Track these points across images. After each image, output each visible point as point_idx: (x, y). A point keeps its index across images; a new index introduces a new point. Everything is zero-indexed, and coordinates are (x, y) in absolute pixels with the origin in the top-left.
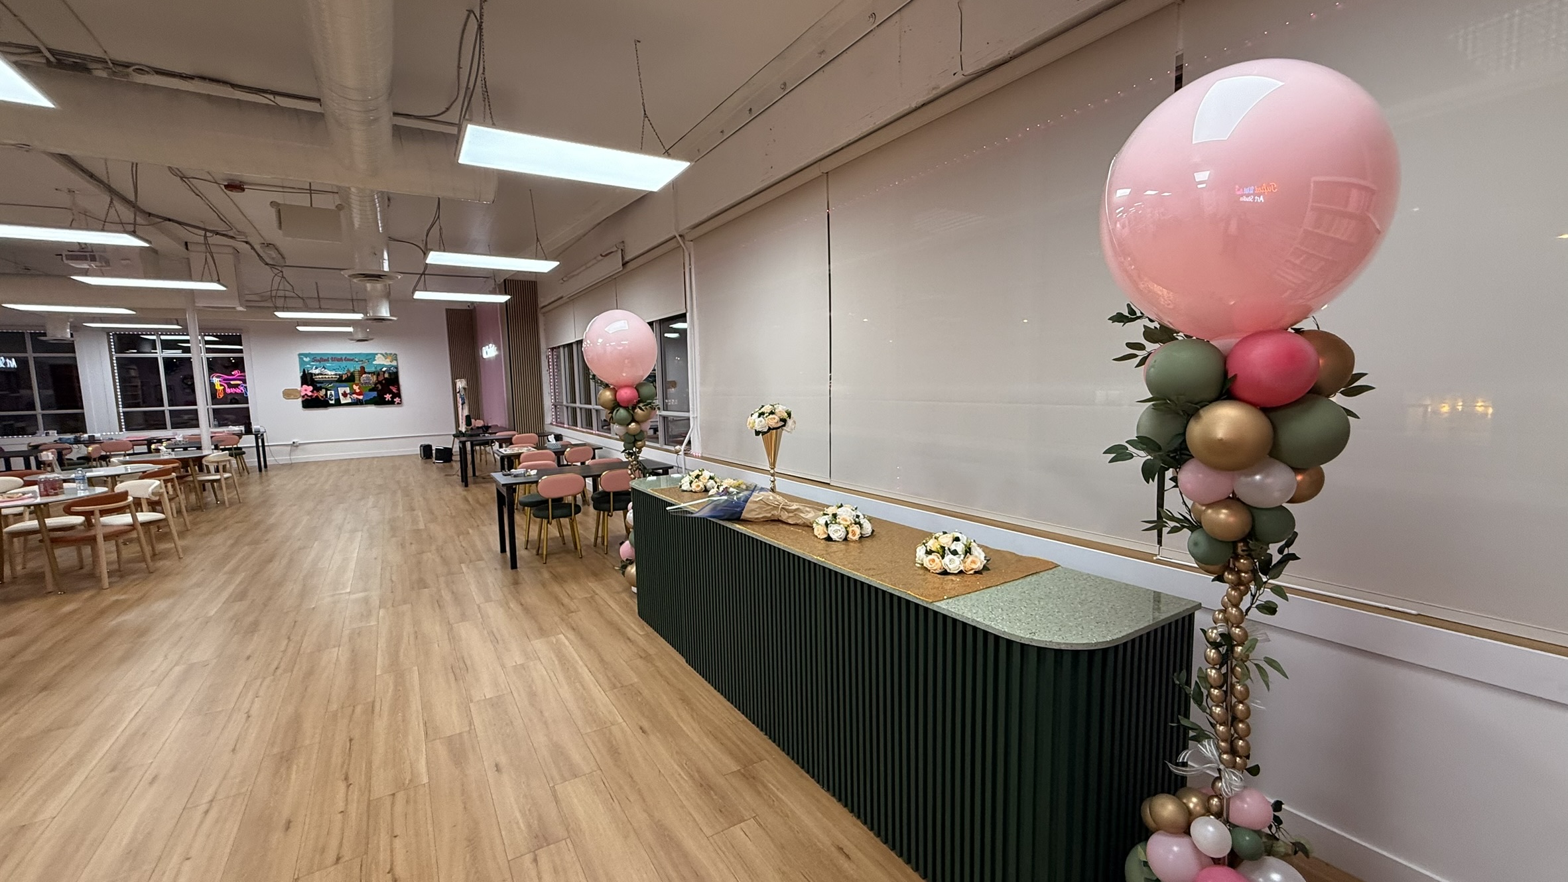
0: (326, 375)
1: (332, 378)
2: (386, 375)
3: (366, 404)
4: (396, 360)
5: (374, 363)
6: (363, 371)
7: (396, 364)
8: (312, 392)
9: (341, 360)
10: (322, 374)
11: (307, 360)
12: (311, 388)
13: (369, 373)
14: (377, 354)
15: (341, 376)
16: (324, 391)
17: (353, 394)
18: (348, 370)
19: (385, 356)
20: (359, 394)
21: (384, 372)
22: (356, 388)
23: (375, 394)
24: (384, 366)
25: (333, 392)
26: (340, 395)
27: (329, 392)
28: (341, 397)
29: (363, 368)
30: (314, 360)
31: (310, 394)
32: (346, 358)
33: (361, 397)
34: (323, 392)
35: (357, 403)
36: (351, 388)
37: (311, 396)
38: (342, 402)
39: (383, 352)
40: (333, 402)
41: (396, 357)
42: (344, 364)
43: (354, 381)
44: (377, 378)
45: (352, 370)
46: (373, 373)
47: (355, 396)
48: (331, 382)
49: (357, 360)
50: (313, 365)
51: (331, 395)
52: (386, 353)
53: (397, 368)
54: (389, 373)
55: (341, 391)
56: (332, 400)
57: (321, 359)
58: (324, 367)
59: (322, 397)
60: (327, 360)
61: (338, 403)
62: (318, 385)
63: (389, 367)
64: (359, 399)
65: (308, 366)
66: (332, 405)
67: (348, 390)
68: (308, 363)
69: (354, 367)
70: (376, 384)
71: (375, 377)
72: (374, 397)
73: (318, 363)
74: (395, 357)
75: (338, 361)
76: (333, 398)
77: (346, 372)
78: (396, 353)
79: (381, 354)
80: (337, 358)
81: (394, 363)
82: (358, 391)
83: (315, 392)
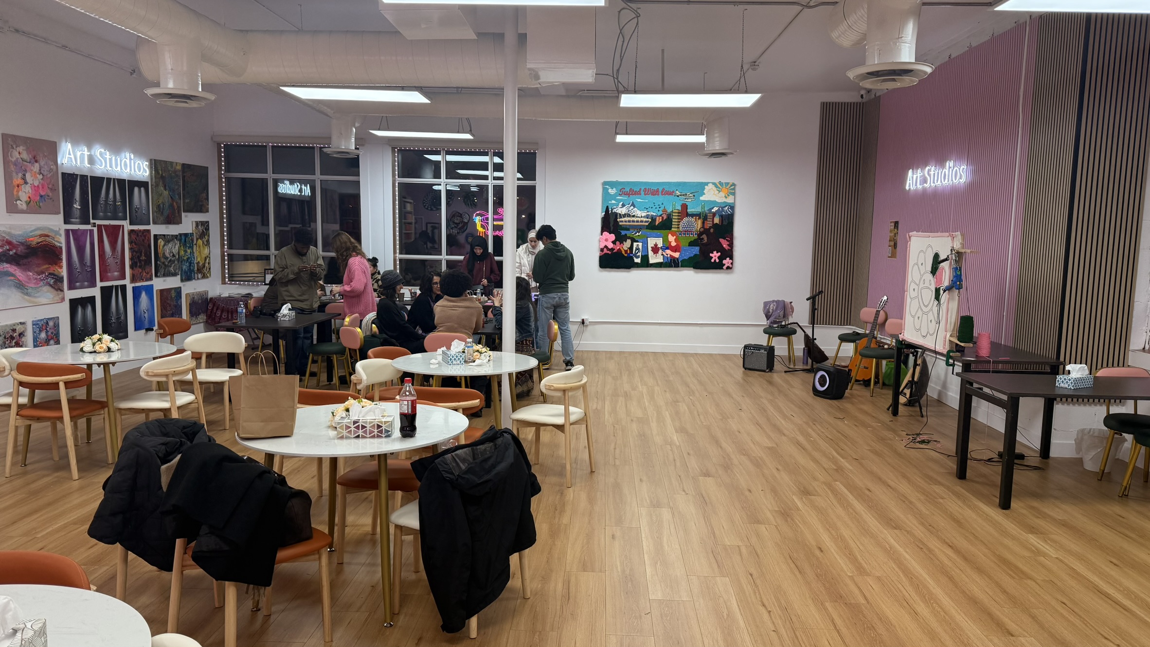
0: (634, 216)
1: (642, 221)
2: (717, 220)
3: (682, 266)
4: (734, 194)
5: (702, 198)
6: (684, 212)
7: (732, 201)
8: (614, 242)
9: (655, 193)
10: (629, 216)
11: (612, 191)
12: (612, 237)
13: (692, 215)
14: (707, 184)
15: (653, 219)
16: (629, 242)
17: (667, 248)
18: (665, 211)
19: (719, 186)
20: (675, 249)
21: (714, 214)
22: (671, 239)
23: (696, 250)
24: (714, 203)
25: (640, 244)
26: (650, 249)
27: (635, 244)
28: (650, 253)
29: (685, 207)
30: (622, 192)
31: (611, 246)
32: (664, 189)
33: (676, 255)
34: (627, 244)
35: (671, 264)
36: (665, 240)
37: (612, 249)
38: (652, 261)
39: (717, 181)
40: (638, 260)
41: (734, 189)
42: (659, 199)
43: (670, 228)
44: (703, 223)
45: (669, 210)
46: (697, 215)
47: (669, 252)
48: (639, 228)
49: (678, 193)
50: (619, 201)
51: (637, 249)
52: (720, 183)
53: (732, 207)
54: (721, 216)
55: (651, 242)
56: (638, 257)
57: (630, 191)
58: (633, 205)
59: (626, 251)
60: (638, 193)
61: (645, 263)
62: (623, 233)
63: (722, 206)
64: (675, 258)
65: (613, 202)
66: (637, 266)
67: (660, 242)
68: (613, 197)
69: (672, 205)
70: (700, 234)
71: (700, 222)
72: (695, 255)
73: (625, 198)
74: (732, 189)
75: (653, 194)
76: (640, 254)
77: (661, 213)
78: (735, 183)
79: (714, 184)
80: (652, 190)
81: (730, 200)
82: (674, 244)
83: (618, 243)
